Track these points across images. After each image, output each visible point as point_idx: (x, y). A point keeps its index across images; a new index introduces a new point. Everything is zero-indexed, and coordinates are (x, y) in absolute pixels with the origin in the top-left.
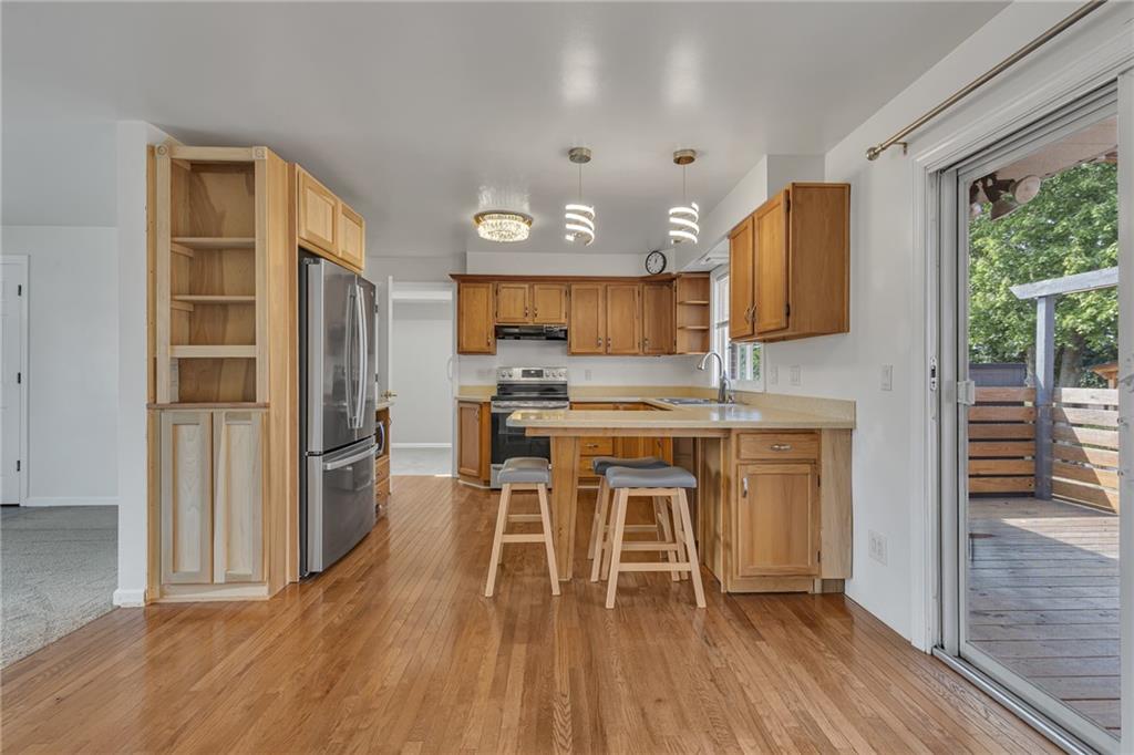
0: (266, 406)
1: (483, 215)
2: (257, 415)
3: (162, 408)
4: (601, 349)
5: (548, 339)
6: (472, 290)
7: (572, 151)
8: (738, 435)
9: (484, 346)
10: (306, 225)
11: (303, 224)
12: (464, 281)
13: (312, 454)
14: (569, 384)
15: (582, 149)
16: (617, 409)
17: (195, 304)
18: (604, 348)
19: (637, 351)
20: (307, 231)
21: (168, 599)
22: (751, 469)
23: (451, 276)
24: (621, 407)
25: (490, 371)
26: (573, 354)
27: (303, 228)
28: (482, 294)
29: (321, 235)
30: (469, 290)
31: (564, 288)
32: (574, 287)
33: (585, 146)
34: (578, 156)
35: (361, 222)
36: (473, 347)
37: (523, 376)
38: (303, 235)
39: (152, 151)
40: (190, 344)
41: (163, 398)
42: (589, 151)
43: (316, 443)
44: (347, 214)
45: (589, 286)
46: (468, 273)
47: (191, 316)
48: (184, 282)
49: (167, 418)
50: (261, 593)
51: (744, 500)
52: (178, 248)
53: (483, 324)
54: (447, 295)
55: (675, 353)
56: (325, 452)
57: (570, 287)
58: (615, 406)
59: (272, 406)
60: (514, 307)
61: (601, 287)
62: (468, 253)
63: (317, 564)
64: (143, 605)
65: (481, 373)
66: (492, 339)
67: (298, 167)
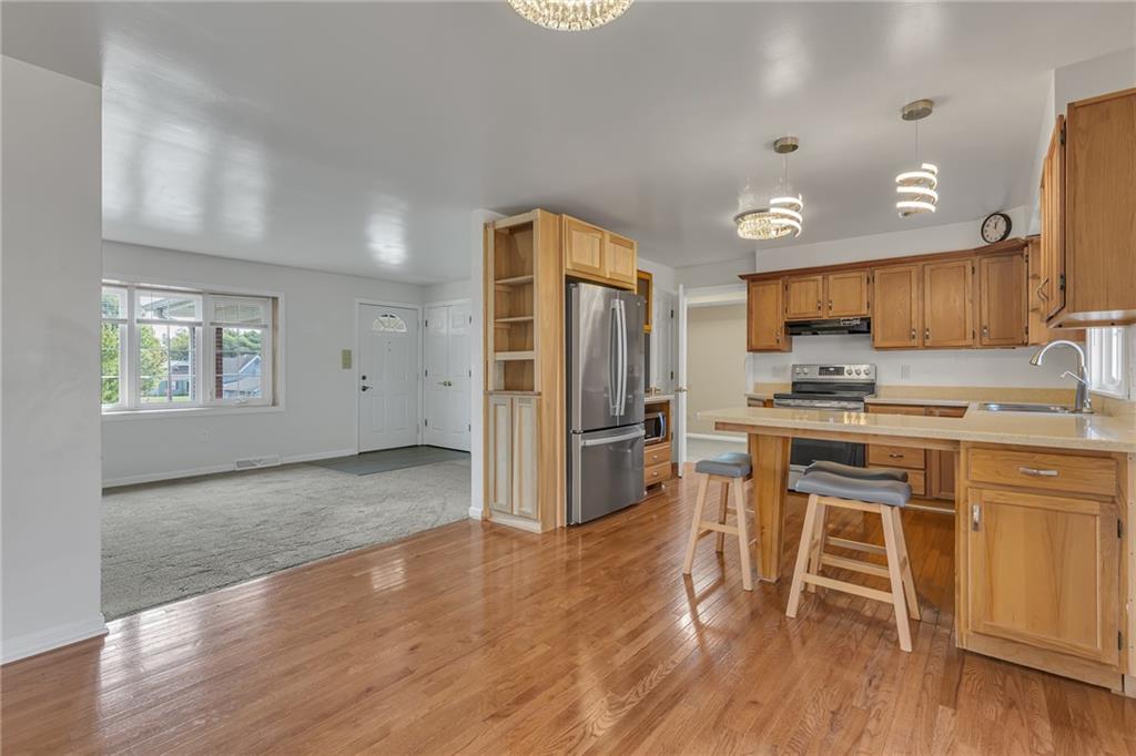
0: (540, 394)
1: (742, 216)
2: (534, 400)
3: (491, 394)
4: (914, 342)
5: (850, 332)
6: (761, 288)
7: (776, 143)
8: (967, 450)
9: (774, 343)
10: (571, 259)
11: (568, 258)
12: (753, 280)
13: (574, 432)
14: (878, 383)
15: (786, 139)
16: (931, 414)
17: (511, 323)
18: (920, 340)
19: (969, 341)
20: (572, 263)
21: (492, 520)
22: (988, 494)
23: (740, 277)
24: (937, 411)
25: (785, 369)
26: (877, 348)
27: (568, 261)
28: (773, 291)
29: (587, 262)
30: (759, 288)
31: (864, 275)
32: (877, 273)
33: (789, 135)
34: (785, 147)
35: (632, 244)
36: (763, 344)
37: (820, 374)
38: (569, 266)
39: (486, 226)
40: (509, 350)
41: (491, 388)
42: (796, 139)
43: (578, 425)
44: (614, 241)
45: (898, 269)
46: (758, 272)
47: (510, 333)
48: (505, 310)
49: (492, 400)
50: (536, 528)
51: (975, 533)
52: (500, 288)
53: (774, 322)
54: (739, 295)
55: (1027, 344)
56: (585, 432)
57: (873, 272)
58: (928, 410)
59: (544, 394)
60: (804, 302)
61: (914, 270)
62: (758, 253)
63: (578, 517)
64: (480, 519)
65: (776, 371)
66: (781, 336)
67: (564, 216)
